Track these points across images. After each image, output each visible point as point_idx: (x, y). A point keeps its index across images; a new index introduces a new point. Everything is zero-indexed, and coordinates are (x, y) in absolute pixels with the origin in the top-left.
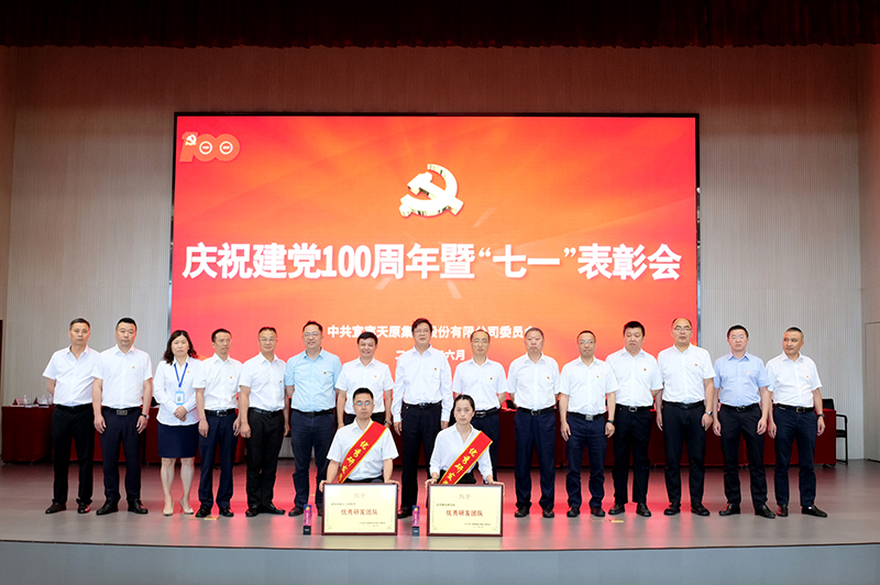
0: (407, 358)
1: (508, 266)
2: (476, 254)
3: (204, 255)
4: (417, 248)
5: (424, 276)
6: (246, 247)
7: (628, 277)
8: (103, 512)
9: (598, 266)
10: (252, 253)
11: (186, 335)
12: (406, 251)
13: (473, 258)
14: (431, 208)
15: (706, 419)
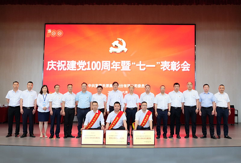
0: (111, 93)
1: (140, 67)
2: (131, 64)
3: (53, 64)
4: (114, 62)
5: (116, 70)
6: (65, 62)
7: (175, 70)
8: (23, 137)
9: (166, 67)
10: (67, 63)
11: (46, 86)
12: (111, 63)
13: (130, 65)
14: (118, 50)
15: (197, 111)
